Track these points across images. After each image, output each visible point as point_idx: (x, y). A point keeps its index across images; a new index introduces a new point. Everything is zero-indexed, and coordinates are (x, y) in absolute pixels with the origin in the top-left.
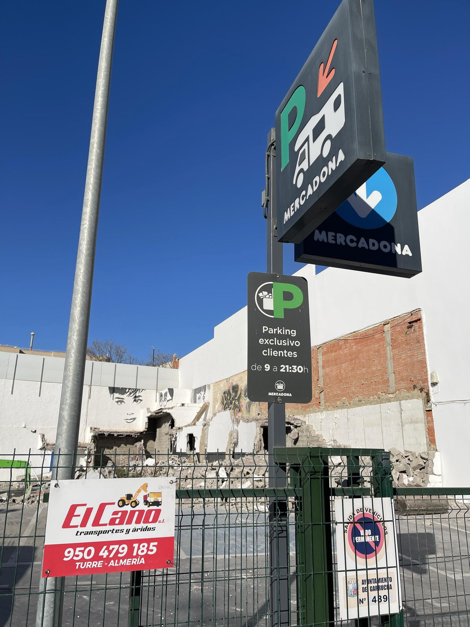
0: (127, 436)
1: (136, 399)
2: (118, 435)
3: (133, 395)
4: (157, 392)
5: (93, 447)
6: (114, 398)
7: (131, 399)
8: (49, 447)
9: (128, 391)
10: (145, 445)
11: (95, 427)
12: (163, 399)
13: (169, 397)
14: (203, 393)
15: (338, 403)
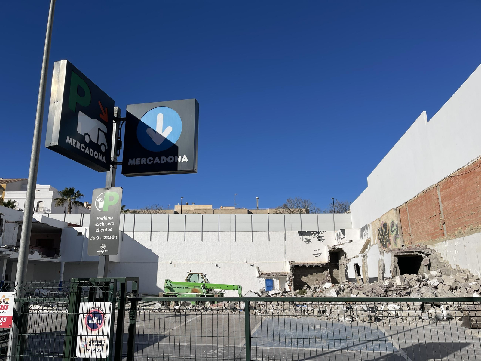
0: (316, 266)
1: (320, 239)
2: (309, 266)
3: (317, 236)
4: (335, 233)
5: (291, 275)
6: (303, 239)
7: (316, 239)
8: (263, 275)
9: (313, 234)
10: (331, 273)
11: (292, 261)
12: (339, 238)
13: (342, 236)
14: (366, 231)
15: (456, 232)
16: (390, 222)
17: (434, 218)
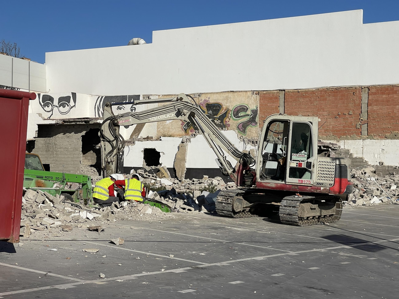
15: (388, 135)
16: (234, 105)
17: (347, 116)
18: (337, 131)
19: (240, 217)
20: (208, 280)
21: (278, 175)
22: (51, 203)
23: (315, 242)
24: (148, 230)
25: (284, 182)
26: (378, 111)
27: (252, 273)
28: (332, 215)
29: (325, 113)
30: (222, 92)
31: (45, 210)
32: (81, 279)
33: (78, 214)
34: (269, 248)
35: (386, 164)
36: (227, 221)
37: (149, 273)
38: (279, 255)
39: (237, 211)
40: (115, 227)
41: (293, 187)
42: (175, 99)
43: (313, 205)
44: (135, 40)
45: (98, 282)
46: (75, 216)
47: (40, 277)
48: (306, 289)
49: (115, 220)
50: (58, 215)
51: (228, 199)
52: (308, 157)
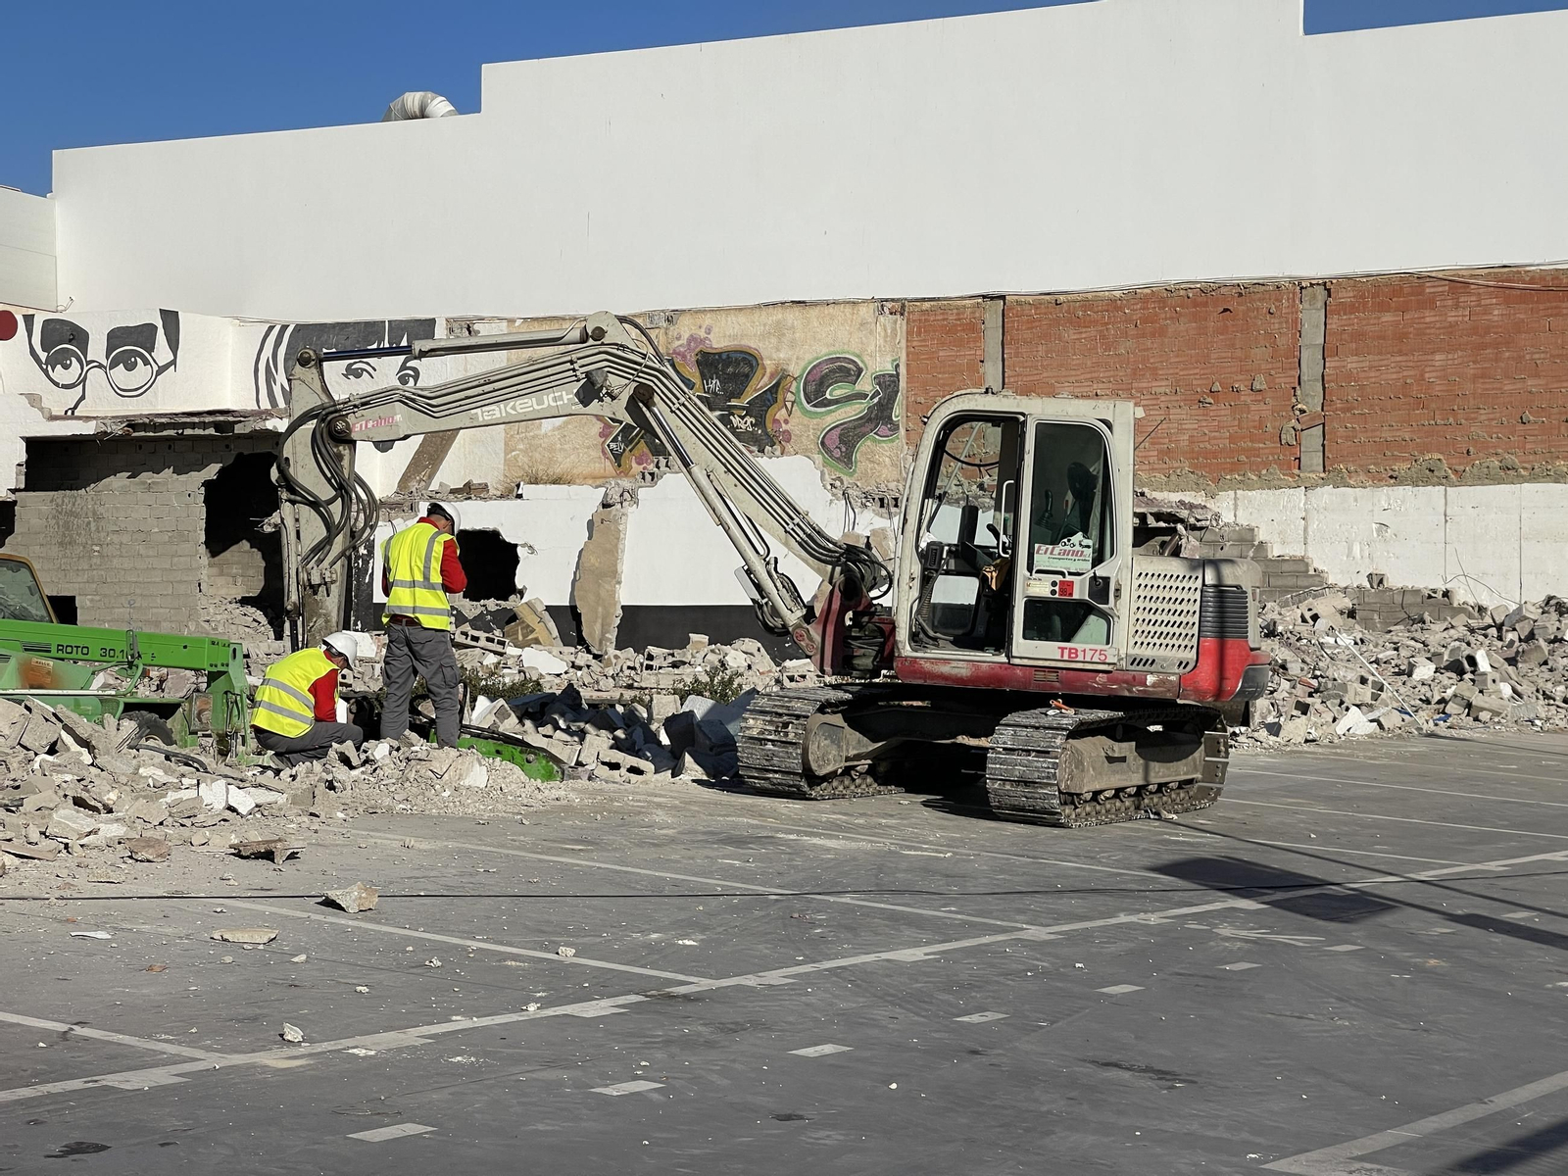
13: (165, 352)
15: (1401, 467)
16: (808, 357)
17: (1246, 397)
18: (1206, 454)
19: (834, 797)
20: (710, 1045)
21: (981, 630)
22: (85, 751)
23: (1123, 887)
24: (474, 852)
25: (1003, 658)
26: (1362, 375)
27: (881, 1013)
28: (1191, 782)
29: (1162, 387)
30: (759, 306)
31: (58, 778)
32: (208, 1049)
33: (192, 793)
34: (947, 913)
35: (1394, 581)
36: (785, 811)
37: (477, 1022)
38: (986, 940)
39: (822, 772)
40: (340, 840)
41: (1040, 675)
42: (576, 334)
43: (1117, 746)
44: (413, 99)
45: (274, 1060)
46: (180, 801)
47: (41, 1044)
48: (1090, 1069)
49: (341, 815)
50: (111, 797)
51: (786, 725)
52: (1098, 559)
